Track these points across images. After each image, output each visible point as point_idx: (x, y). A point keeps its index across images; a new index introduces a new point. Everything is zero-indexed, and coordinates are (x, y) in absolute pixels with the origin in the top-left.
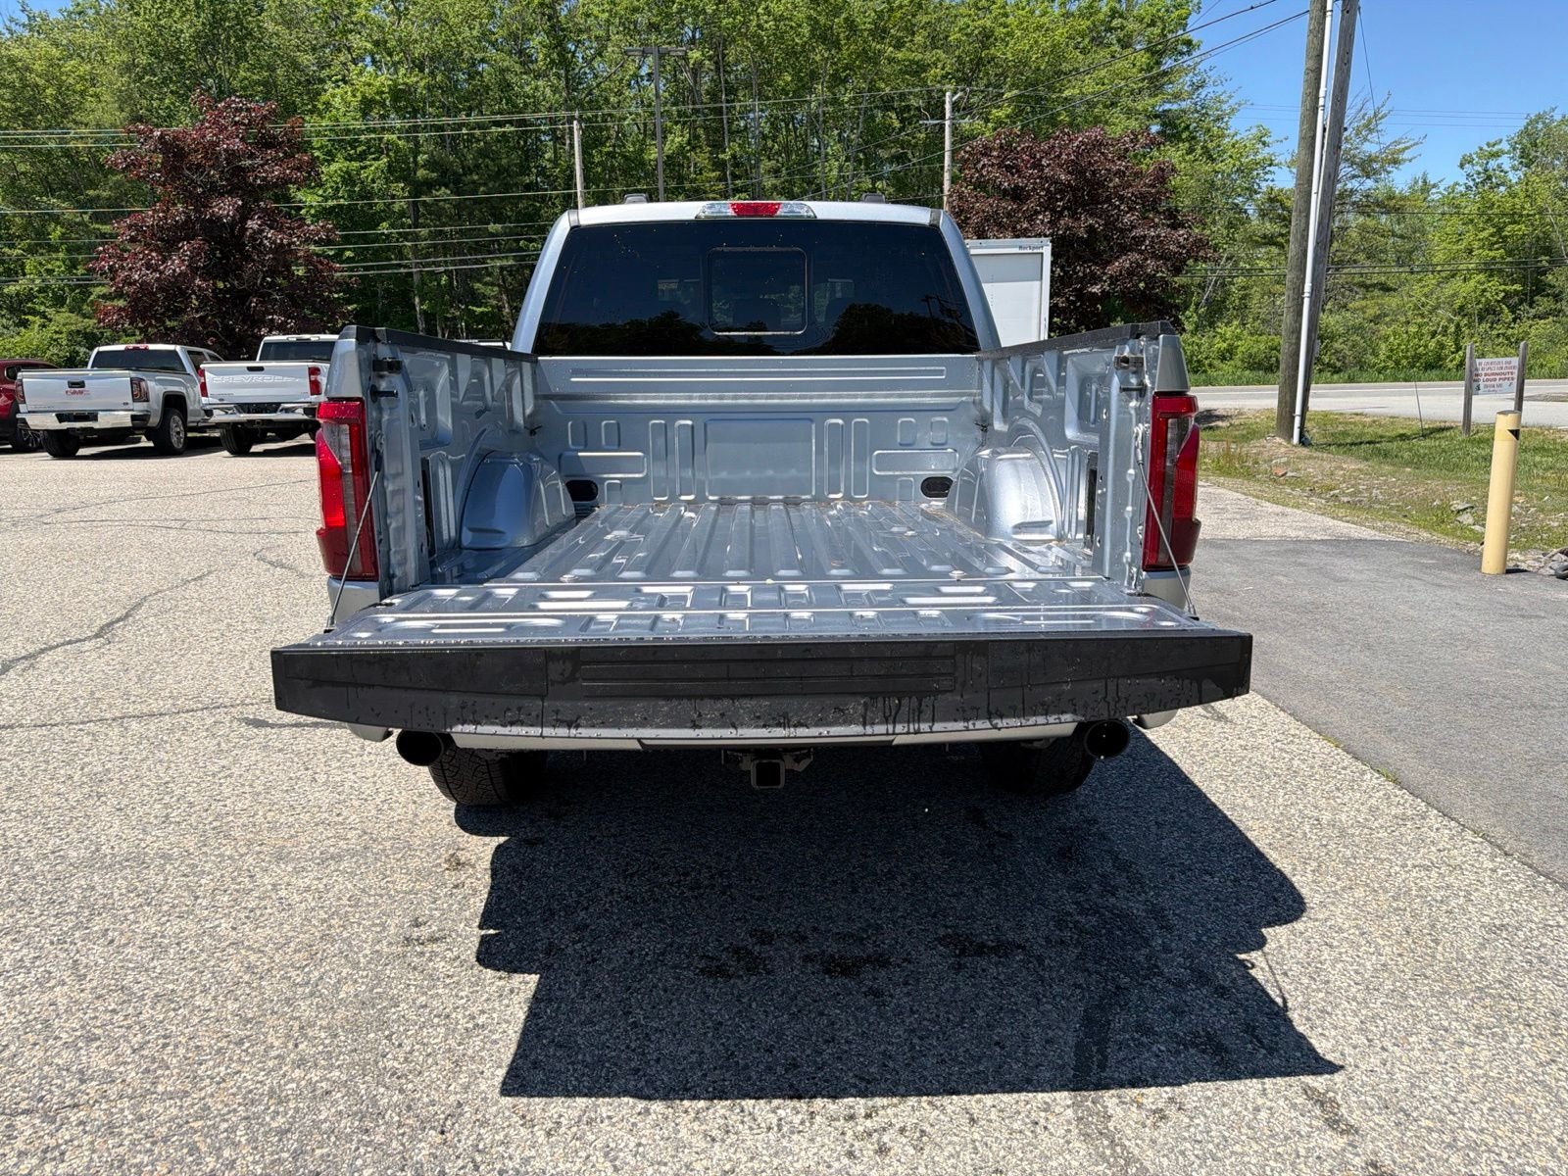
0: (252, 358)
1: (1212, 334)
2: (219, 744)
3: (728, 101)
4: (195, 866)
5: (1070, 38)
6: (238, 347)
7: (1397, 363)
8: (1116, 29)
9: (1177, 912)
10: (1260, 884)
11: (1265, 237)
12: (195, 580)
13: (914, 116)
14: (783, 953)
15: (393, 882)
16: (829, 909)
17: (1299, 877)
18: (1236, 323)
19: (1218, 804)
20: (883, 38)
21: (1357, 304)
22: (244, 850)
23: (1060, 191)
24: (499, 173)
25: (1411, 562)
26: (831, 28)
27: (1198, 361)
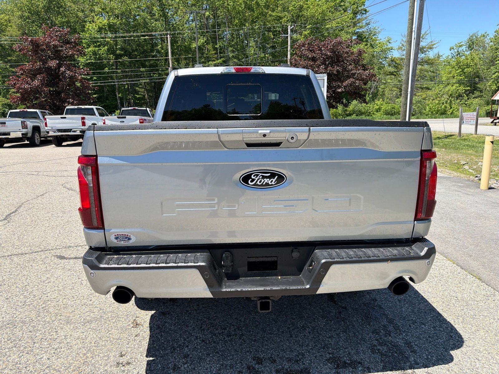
0: (62, 114)
1: (373, 103)
2: (46, 267)
3: (218, 29)
4: (34, 327)
5: (328, 8)
6: (57, 110)
7: (432, 112)
8: (342, 6)
9: (416, 343)
10: (444, 329)
11: (390, 72)
12: (41, 196)
13: (278, 33)
14: (267, 368)
15: (112, 334)
16: (282, 345)
17: (457, 325)
18: (381, 100)
19: (418, 290)
20: (268, 8)
21: (419, 94)
22: (54, 318)
23: (328, 58)
24: (144, 52)
25: (455, 185)
26: (251, 5)
27: (369, 112)
